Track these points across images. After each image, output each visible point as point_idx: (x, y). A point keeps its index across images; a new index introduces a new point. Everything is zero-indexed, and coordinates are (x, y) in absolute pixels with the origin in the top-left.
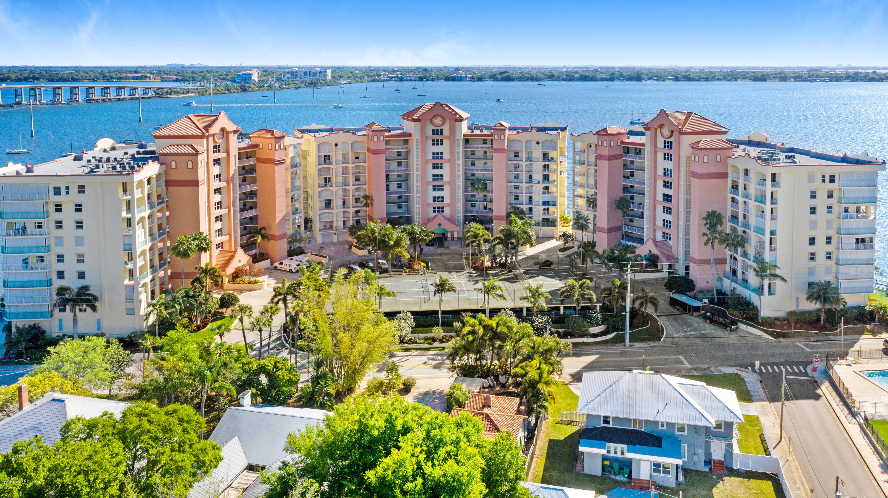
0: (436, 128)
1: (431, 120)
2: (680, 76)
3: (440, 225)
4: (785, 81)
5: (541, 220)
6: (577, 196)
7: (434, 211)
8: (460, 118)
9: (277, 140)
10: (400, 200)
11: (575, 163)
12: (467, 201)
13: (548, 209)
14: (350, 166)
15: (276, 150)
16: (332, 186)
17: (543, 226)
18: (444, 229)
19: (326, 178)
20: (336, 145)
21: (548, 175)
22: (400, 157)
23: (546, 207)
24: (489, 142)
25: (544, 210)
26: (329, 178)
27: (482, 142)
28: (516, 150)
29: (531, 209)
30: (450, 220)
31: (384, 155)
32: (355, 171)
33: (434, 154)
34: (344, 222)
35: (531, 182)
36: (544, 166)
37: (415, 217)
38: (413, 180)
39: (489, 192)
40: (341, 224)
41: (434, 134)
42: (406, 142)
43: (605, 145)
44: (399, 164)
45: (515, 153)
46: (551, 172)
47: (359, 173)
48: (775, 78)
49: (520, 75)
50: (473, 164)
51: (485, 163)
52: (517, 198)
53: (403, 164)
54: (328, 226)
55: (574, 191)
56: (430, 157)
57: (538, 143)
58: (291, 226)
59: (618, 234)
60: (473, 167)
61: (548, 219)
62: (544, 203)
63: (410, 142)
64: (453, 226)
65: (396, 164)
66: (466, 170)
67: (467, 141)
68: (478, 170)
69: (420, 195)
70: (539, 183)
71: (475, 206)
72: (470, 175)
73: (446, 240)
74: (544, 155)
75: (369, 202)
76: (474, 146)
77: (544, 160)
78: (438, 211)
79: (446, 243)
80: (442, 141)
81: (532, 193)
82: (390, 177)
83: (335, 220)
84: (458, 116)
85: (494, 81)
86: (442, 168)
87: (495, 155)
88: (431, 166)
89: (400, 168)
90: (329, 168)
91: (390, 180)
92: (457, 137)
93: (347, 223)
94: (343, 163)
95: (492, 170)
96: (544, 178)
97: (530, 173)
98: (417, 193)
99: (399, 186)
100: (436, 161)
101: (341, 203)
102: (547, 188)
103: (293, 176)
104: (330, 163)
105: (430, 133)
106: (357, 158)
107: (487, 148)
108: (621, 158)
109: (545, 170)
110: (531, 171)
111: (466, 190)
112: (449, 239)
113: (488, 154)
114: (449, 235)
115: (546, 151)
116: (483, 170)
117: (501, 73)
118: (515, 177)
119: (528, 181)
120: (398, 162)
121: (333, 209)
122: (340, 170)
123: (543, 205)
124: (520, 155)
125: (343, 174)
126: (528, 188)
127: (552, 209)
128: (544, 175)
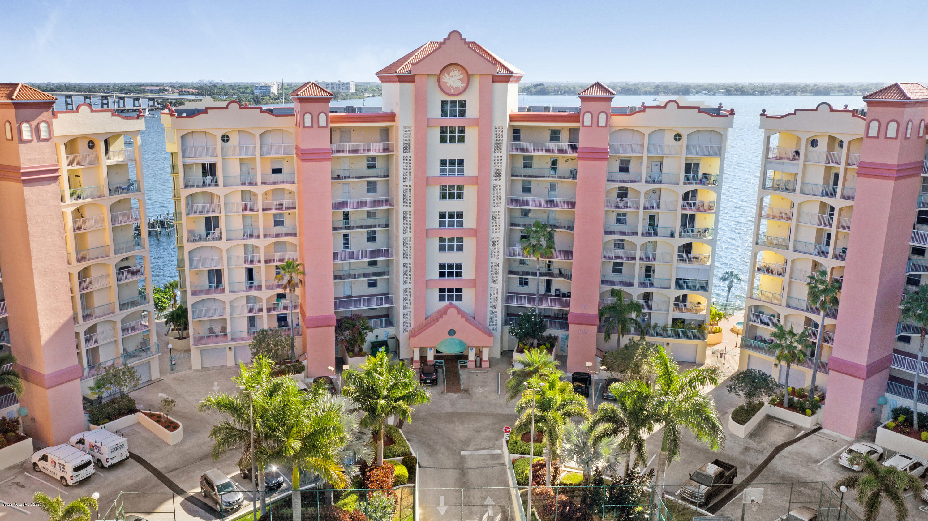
0: (449, 99)
1: (439, 76)
2: (732, 89)
3: (452, 332)
4: (851, 95)
5: (670, 322)
6: (761, 269)
7: (442, 298)
8: (503, 73)
9: (24, 112)
10: (373, 269)
11: (764, 187)
12: (511, 272)
13: (685, 297)
14: (259, 190)
15: (21, 141)
16: (219, 238)
17: (673, 336)
18: (461, 343)
19: (208, 219)
20: (225, 138)
21: (693, 217)
22: (372, 171)
23: (681, 292)
24: (565, 136)
25: (677, 299)
26: (216, 218)
27: (548, 135)
28: (624, 155)
29: (647, 296)
30: (471, 319)
31: (327, 165)
32: (271, 203)
33: (443, 162)
34: (252, 321)
35: (656, 234)
36: (686, 196)
37: (401, 311)
38: (398, 225)
39: (559, 254)
40: (243, 325)
41: (444, 114)
42: (385, 133)
43: (892, 133)
44: (372, 187)
45: (622, 162)
46: (702, 209)
47: (282, 207)
48: (840, 91)
49: (556, 88)
50: (527, 189)
51: (553, 187)
52: (618, 268)
53: (380, 187)
54: (217, 329)
55: (755, 256)
56: (435, 170)
57: (678, 137)
58: (120, 336)
59: (882, 377)
60: (527, 197)
61: (683, 321)
62: (681, 283)
63: (392, 135)
64: (479, 334)
65: (365, 187)
66: (513, 202)
67: (516, 133)
68: (537, 203)
69: (411, 261)
70: (672, 235)
71: (526, 283)
72: (519, 214)
73: (465, 366)
74: (688, 167)
75: (297, 278)
76: (533, 145)
77: (687, 180)
78: (450, 298)
79: (463, 374)
80: (462, 130)
81: (653, 259)
82: (351, 217)
83: (228, 317)
84: (499, 68)
85: (528, 94)
86: (460, 197)
87: (581, 166)
88: (436, 191)
89: (371, 197)
90: (212, 194)
91: (352, 224)
92: (497, 123)
93: (258, 322)
94: (242, 184)
95: (572, 204)
96: (683, 224)
97: (653, 212)
98: (406, 256)
99: (372, 238)
100: (449, 181)
101: (242, 276)
102: (688, 248)
103: (119, 215)
104: (215, 183)
105: (435, 111)
106: (277, 171)
107: (560, 151)
108: (917, 175)
109: (685, 205)
110: (657, 208)
111: (510, 251)
112: (471, 365)
113: (561, 165)
114: (472, 356)
115: (694, 158)
116: (548, 203)
117: (535, 86)
118: (619, 221)
119: (647, 229)
120: (369, 183)
121: (223, 291)
122: (237, 199)
123: (677, 287)
124: (632, 167)
125: (244, 209)
126: (644, 246)
127: (694, 297)
128: (684, 216)
